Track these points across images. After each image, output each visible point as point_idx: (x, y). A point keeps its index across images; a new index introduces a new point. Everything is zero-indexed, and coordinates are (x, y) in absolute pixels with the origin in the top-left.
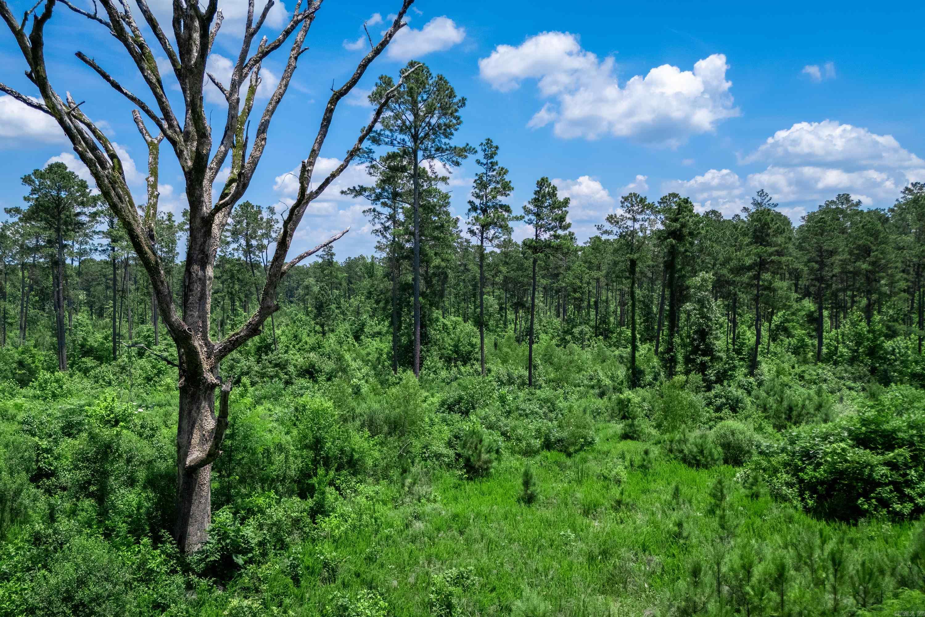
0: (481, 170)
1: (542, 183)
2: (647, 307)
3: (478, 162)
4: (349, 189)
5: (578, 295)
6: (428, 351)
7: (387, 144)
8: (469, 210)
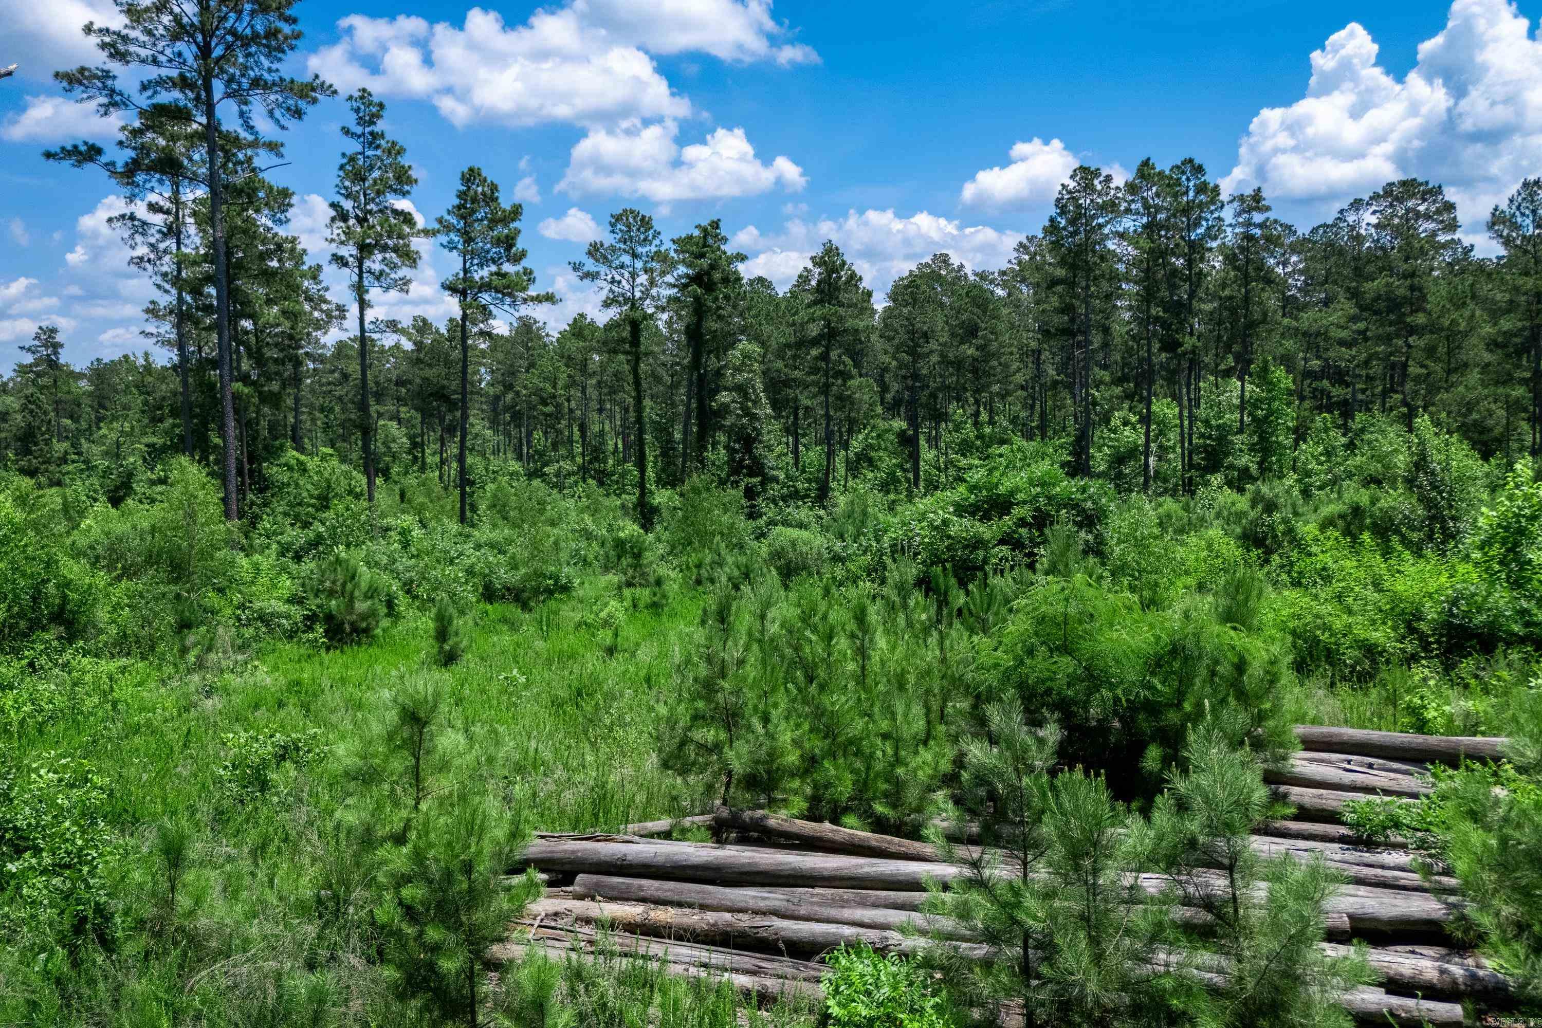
0: (353, 146)
1: (471, 176)
2: (663, 431)
3: (346, 131)
4: (63, 149)
5: (549, 409)
6: (265, 505)
7: (143, 61)
8: (333, 219)
